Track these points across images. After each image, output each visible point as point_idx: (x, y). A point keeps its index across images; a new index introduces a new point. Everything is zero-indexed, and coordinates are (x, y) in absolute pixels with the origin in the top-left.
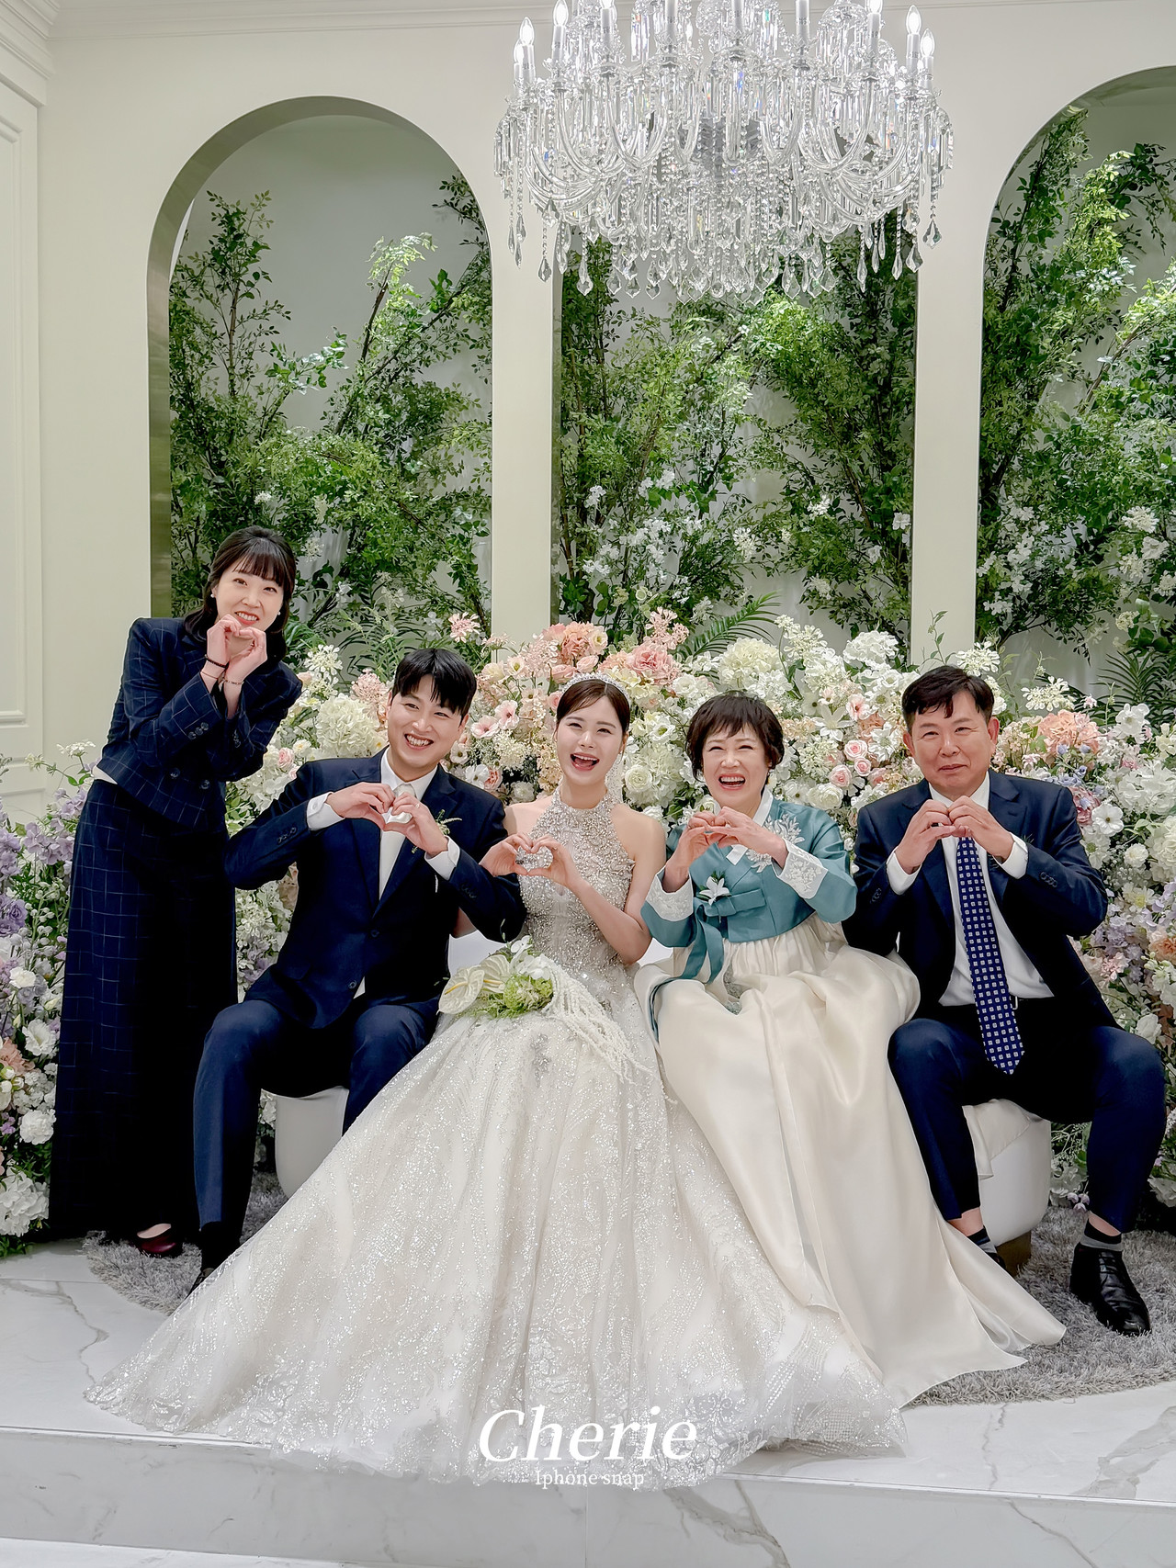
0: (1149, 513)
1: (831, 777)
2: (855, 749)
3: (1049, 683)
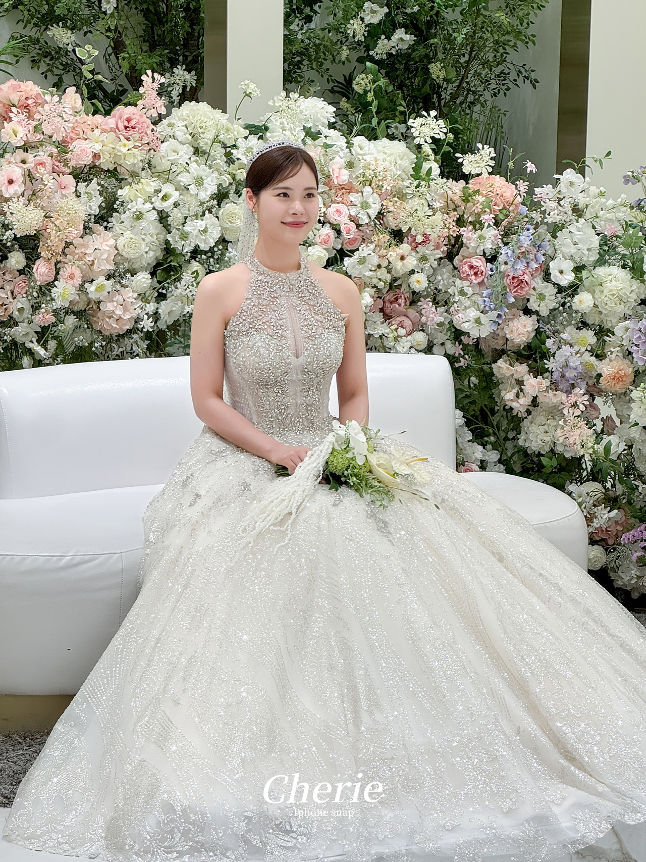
1: (318, 240)
3: (479, 149)
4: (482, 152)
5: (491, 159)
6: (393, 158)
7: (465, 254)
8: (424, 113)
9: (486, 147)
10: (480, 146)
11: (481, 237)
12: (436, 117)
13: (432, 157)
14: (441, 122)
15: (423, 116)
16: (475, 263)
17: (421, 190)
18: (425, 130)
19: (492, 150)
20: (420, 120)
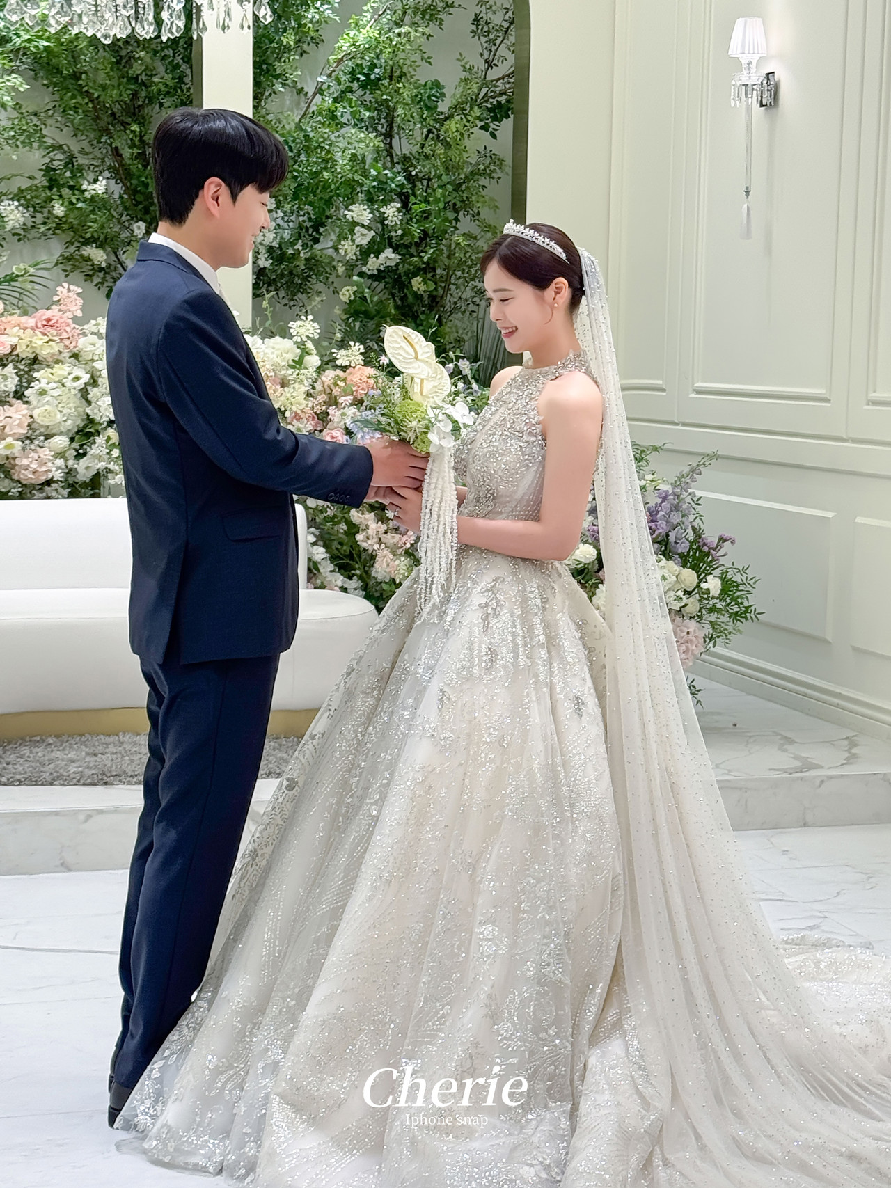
0: (365, 210)
3: (350, 346)
4: (353, 348)
5: (361, 354)
6: (279, 352)
7: (331, 427)
8: (303, 317)
9: (357, 344)
10: (352, 343)
11: (343, 414)
12: (312, 320)
13: (314, 352)
14: (316, 325)
15: (302, 320)
16: (334, 434)
17: (301, 377)
18: (302, 330)
19: (362, 347)
20: (299, 323)
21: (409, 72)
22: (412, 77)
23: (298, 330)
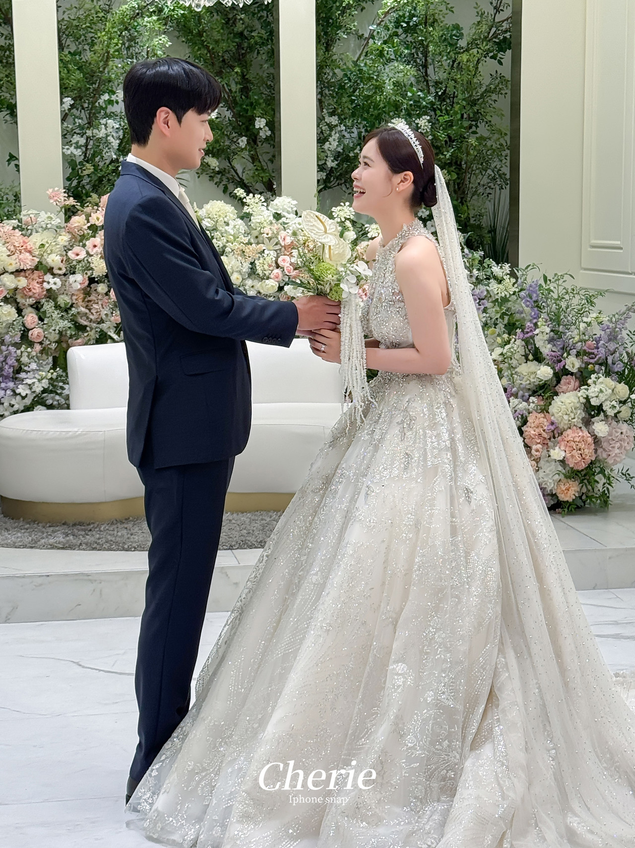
1: (272, 276)
2: (284, 260)
8: (342, 204)
12: (348, 206)
13: (352, 228)
18: (341, 213)
20: (339, 208)
21: (440, 19)
22: (442, 22)
23: (338, 213)
